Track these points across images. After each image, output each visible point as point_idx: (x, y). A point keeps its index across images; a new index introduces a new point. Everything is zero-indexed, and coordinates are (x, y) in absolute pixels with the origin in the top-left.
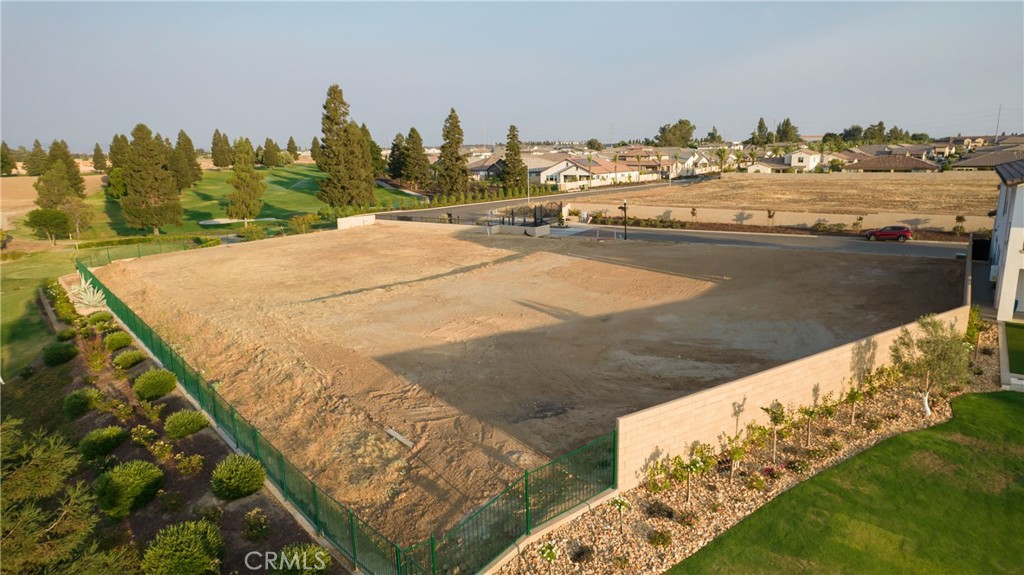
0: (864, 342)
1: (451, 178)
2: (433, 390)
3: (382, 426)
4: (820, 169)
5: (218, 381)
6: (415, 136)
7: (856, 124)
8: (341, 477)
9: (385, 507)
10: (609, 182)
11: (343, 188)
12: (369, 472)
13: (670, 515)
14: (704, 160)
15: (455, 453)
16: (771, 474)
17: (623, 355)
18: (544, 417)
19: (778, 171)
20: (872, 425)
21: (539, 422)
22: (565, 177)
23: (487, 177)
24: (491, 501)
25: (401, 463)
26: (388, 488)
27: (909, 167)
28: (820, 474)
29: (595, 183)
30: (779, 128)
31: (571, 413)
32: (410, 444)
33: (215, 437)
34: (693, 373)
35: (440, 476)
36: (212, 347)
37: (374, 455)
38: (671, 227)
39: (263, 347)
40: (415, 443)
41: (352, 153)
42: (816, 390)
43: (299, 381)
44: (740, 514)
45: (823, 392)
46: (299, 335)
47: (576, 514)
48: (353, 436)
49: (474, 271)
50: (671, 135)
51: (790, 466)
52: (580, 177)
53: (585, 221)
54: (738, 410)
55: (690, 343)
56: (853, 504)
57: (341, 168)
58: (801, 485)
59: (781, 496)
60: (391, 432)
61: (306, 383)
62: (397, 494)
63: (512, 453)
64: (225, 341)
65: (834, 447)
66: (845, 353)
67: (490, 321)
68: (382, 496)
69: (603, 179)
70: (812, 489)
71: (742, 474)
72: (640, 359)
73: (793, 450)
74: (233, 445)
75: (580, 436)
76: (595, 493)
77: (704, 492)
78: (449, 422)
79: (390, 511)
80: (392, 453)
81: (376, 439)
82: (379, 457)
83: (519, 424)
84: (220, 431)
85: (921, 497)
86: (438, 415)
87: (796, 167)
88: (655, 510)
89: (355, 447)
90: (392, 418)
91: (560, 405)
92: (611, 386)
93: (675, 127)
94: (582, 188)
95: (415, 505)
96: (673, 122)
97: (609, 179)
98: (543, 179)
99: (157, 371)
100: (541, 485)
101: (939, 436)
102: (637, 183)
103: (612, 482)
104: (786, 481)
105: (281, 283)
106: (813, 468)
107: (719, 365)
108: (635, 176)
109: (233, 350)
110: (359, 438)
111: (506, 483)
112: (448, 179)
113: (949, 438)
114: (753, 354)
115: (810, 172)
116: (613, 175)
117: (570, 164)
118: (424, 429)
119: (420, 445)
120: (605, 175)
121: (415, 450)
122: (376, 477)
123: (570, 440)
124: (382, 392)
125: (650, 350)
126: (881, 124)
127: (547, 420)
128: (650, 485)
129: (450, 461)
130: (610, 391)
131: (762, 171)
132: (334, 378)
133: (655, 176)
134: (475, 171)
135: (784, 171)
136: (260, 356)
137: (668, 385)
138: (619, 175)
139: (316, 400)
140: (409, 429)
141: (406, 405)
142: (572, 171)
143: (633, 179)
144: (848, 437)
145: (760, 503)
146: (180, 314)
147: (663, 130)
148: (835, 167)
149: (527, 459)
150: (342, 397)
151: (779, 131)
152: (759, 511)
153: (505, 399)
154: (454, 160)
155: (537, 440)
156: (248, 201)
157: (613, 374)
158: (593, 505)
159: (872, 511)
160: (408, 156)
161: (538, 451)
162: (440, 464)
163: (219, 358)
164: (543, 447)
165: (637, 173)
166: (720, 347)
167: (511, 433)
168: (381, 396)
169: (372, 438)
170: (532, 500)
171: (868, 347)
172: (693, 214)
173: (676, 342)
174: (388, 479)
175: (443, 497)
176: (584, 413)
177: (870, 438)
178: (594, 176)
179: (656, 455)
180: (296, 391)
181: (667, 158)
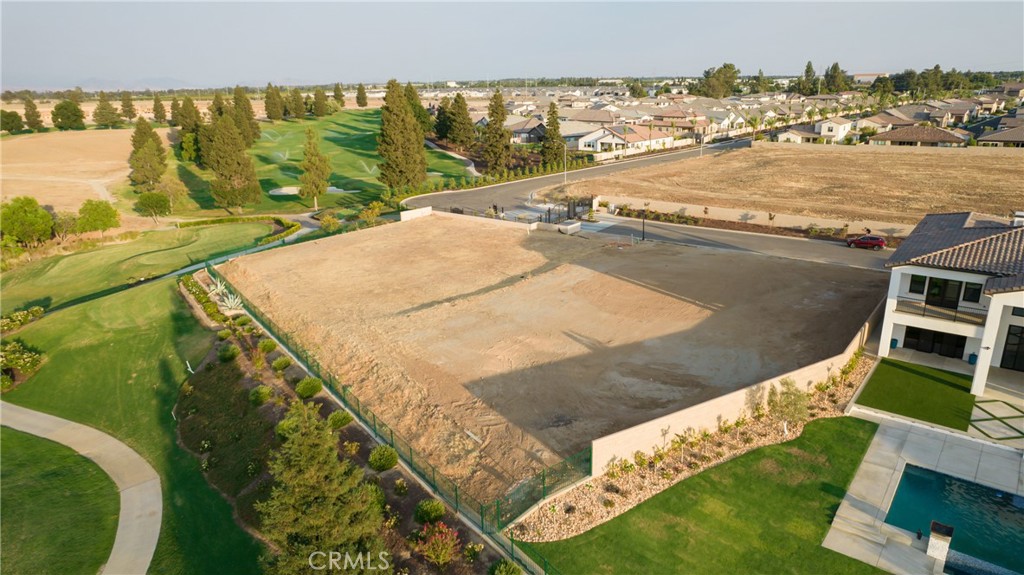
0: (754, 388)
1: (495, 154)
2: (492, 404)
3: (463, 429)
4: (848, 141)
5: (351, 386)
6: (461, 101)
7: (910, 67)
8: (443, 459)
9: (469, 479)
10: (643, 149)
11: (401, 172)
12: (458, 458)
13: (617, 491)
14: (741, 120)
15: (506, 449)
16: (677, 470)
17: (614, 376)
18: (558, 426)
19: (808, 140)
20: (748, 441)
21: (554, 429)
22: (602, 144)
23: (529, 140)
24: (526, 479)
25: (475, 454)
26: (470, 468)
27: (936, 139)
28: (705, 471)
29: (630, 151)
30: (827, 73)
31: (575, 423)
32: (481, 442)
33: (360, 429)
34: (657, 395)
35: (497, 464)
36: (339, 358)
37: (460, 447)
38: (686, 223)
39: (376, 361)
40: (484, 441)
41: (409, 140)
42: (719, 418)
43: (406, 392)
44: (654, 493)
45: (723, 419)
46: (398, 350)
47: (569, 489)
48: (446, 433)
49: (517, 285)
50: (714, 80)
51: (690, 465)
52: (616, 145)
53: (613, 213)
54: (665, 433)
55: (661, 368)
56: (715, 489)
57: (399, 153)
58: (693, 477)
59: (679, 483)
60: (469, 433)
61: (412, 393)
62: (475, 472)
63: (538, 451)
64: (347, 352)
65: (719, 455)
66: (741, 395)
67: (528, 340)
68: (467, 472)
69: (638, 147)
70: (697, 480)
71: (663, 469)
72: (626, 380)
73: (694, 456)
74: (373, 435)
75: (577, 440)
76: (580, 478)
77: (638, 479)
78: (502, 427)
79: (472, 481)
80: (470, 447)
81: (461, 437)
82: (463, 449)
83: (543, 431)
84: (361, 424)
85: (753, 487)
86: (495, 422)
87: (826, 136)
88: (610, 488)
89: (448, 441)
90: (468, 423)
91: (568, 417)
92: (603, 403)
93: (719, 71)
94: (617, 158)
95: (486, 479)
96: (718, 66)
97: (644, 146)
98: (581, 145)
99: (310, 378)
100: (553, 471)
101: (784, 449)
102: (671, 149)
103: (589, 472)
104: (686, 474)
105: (370, 292)
106: (703, 466)
107: (675, 388)
108: (669, 142)
109: (354, 361)
110: (450, 435)
111: (534, 469)
112: (492, 155)
113: (788, 451)
114: (700, 380)
115: (837, 143)
116: (647, 143)
117: (607, 132)
118: (488, 430)
119: (486, 443)
120: (640, 143)
121: (483, 446)
122: (462, 461)
123: (572, 443)
124: (460, 403)
125: (634, 373)
126: (937, 67)
127: (560, 428)
128: (611, 475)
129: (504, 454)
130: (601, 407)
131: (792, 140)
132: (428, 390)
133: (689, 141)
134: (517, 133)
135: (815, 140)
136: (376, 368)
137: (638, 403)
138: (653, 142)
139: (420, 407)
140: (479, 431)
141: (476, 413)
142: (609, 139)
143: (668, 146)
144: (732, 447)
145: (667, 487)
146: (305, 324)
147: (707, 74)
148: (866, 136)
149: (546, 455)
150: (436, 406)
151: (827, 75)
152: (664, 491)
153: (536, 411)
154: (498, 136)
155: (553, 442)
156: (318, 182)
157: (605, 393)
158: (578, 484)
159: (723, 493)
160: (454, 121)
161: (553, 451)
162: (498, 456)
163: (347, 367)
164: (556, 448)
165: (672, 138)
166: (680, 372)
167: (538, 438)
168: (460, 406)
169: (458, 436)
170: (547, 480)
171: (758, 389)
172: (706, 212)
173: (652, 366)
174: (469, 463)
175: (500, 476)
176: (582, 424)
177: (743, 449)
178: (630, 145)
179: (613, 460)
180: (405, 399)
181: (703, 118)
